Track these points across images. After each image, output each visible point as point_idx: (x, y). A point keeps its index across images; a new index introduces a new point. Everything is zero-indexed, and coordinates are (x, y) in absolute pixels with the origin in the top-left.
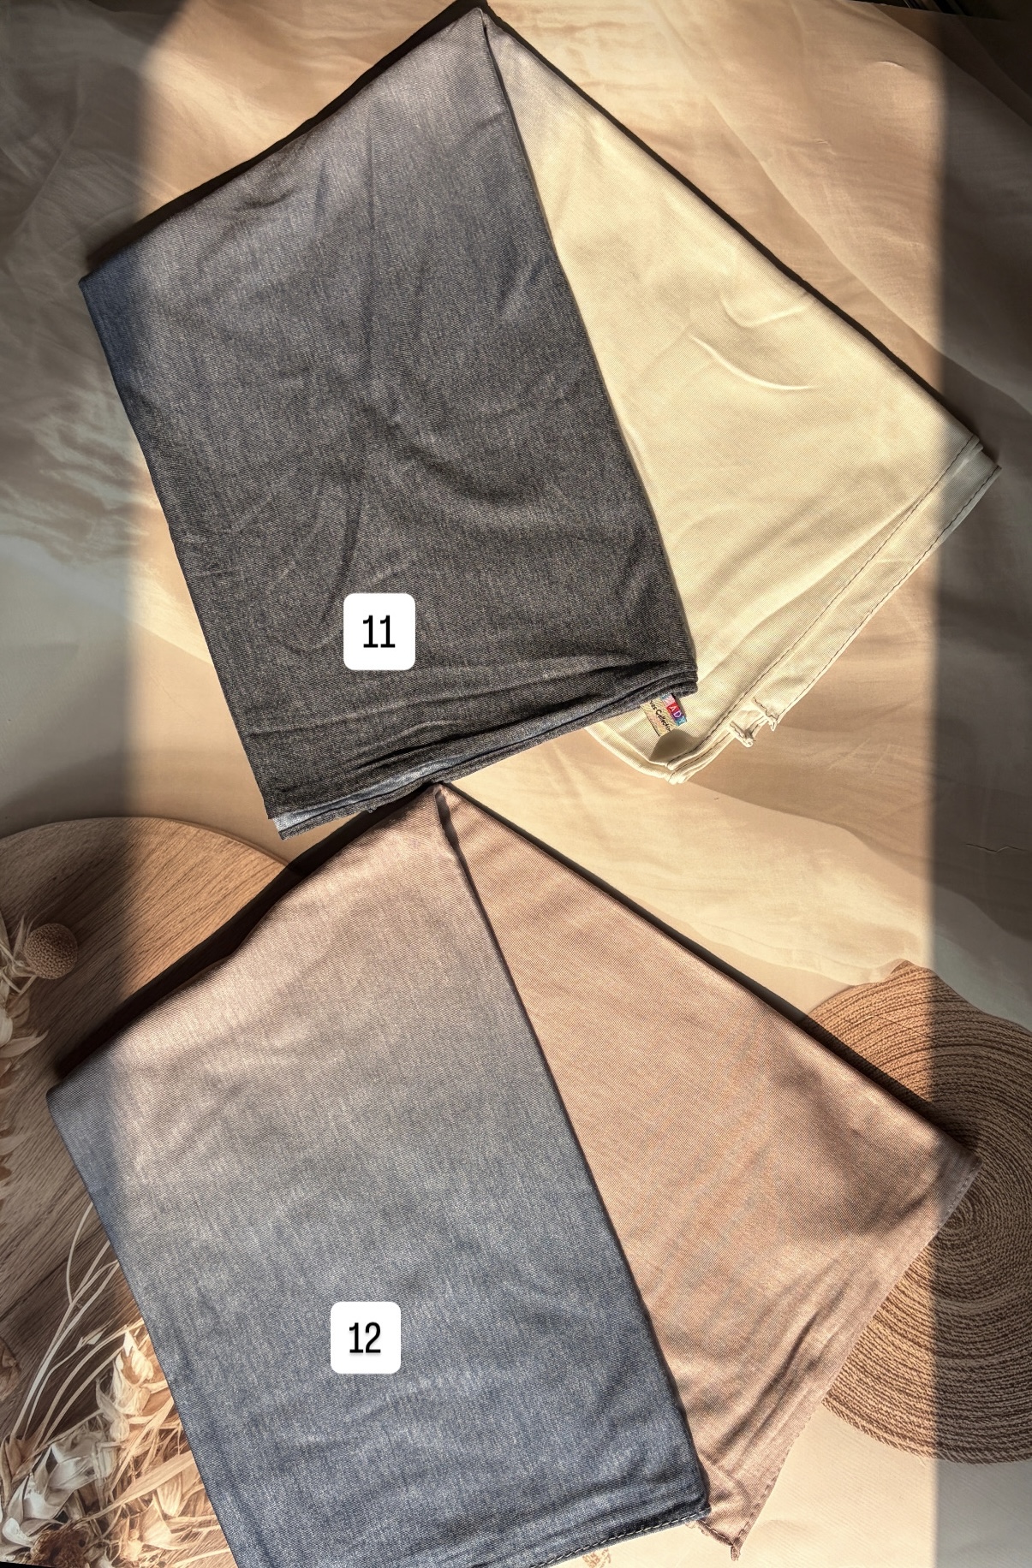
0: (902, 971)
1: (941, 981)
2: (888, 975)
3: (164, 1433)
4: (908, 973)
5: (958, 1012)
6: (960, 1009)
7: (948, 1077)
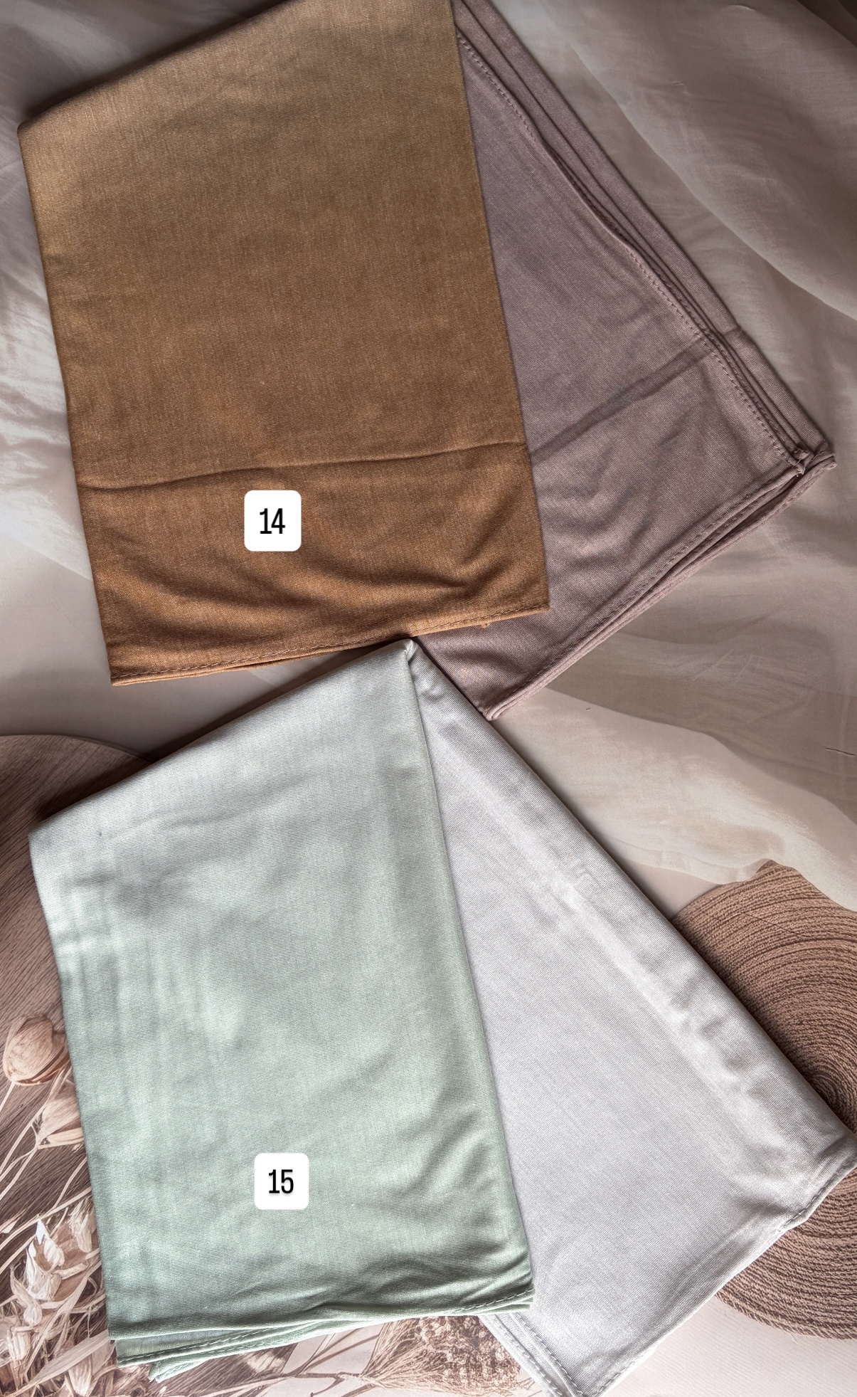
0: (767, 871)
1: (804, 879)
2: (754, 874)
3: (74, 1317)
4: (773, 872)
5: (820, 908)
6: (822, 905)
7: (811, 970)
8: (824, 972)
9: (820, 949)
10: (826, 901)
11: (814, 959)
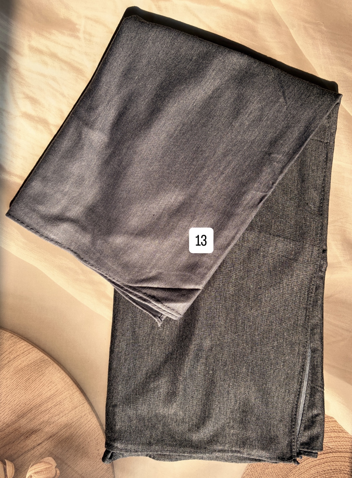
5: (343, 437)
6: (345, 436)
7: (337, 466)
8: (343, 468)
9: (342, 457)
10: (347, 434)
11: (339, 461)
